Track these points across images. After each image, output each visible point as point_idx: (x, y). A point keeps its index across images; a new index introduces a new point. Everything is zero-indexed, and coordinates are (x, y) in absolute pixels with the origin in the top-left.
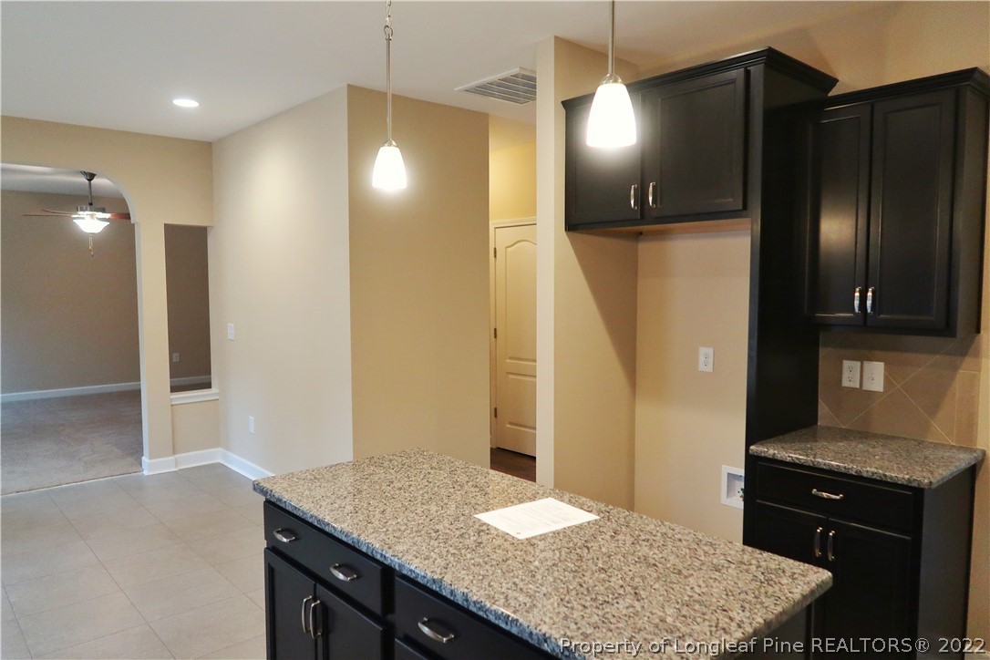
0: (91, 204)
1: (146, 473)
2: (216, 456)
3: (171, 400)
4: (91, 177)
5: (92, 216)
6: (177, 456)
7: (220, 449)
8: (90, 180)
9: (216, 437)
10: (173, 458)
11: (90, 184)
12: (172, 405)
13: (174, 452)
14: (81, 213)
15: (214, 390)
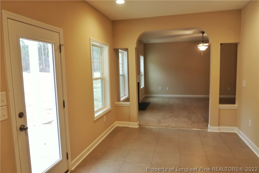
0: (203, 41)
1: (209, 130)
2: (234, 130)
3: (219, 107)
4: (203, 33)
5: (203, 45)
6: (220, 127)
7: (237, 128)
8: (203, 34)
9: (236, 123)
10: (218, 127)
11: (203, 35)
12: (219, 109)
13: (219, 125)
14: (200, 44)
15: (236, 105)
